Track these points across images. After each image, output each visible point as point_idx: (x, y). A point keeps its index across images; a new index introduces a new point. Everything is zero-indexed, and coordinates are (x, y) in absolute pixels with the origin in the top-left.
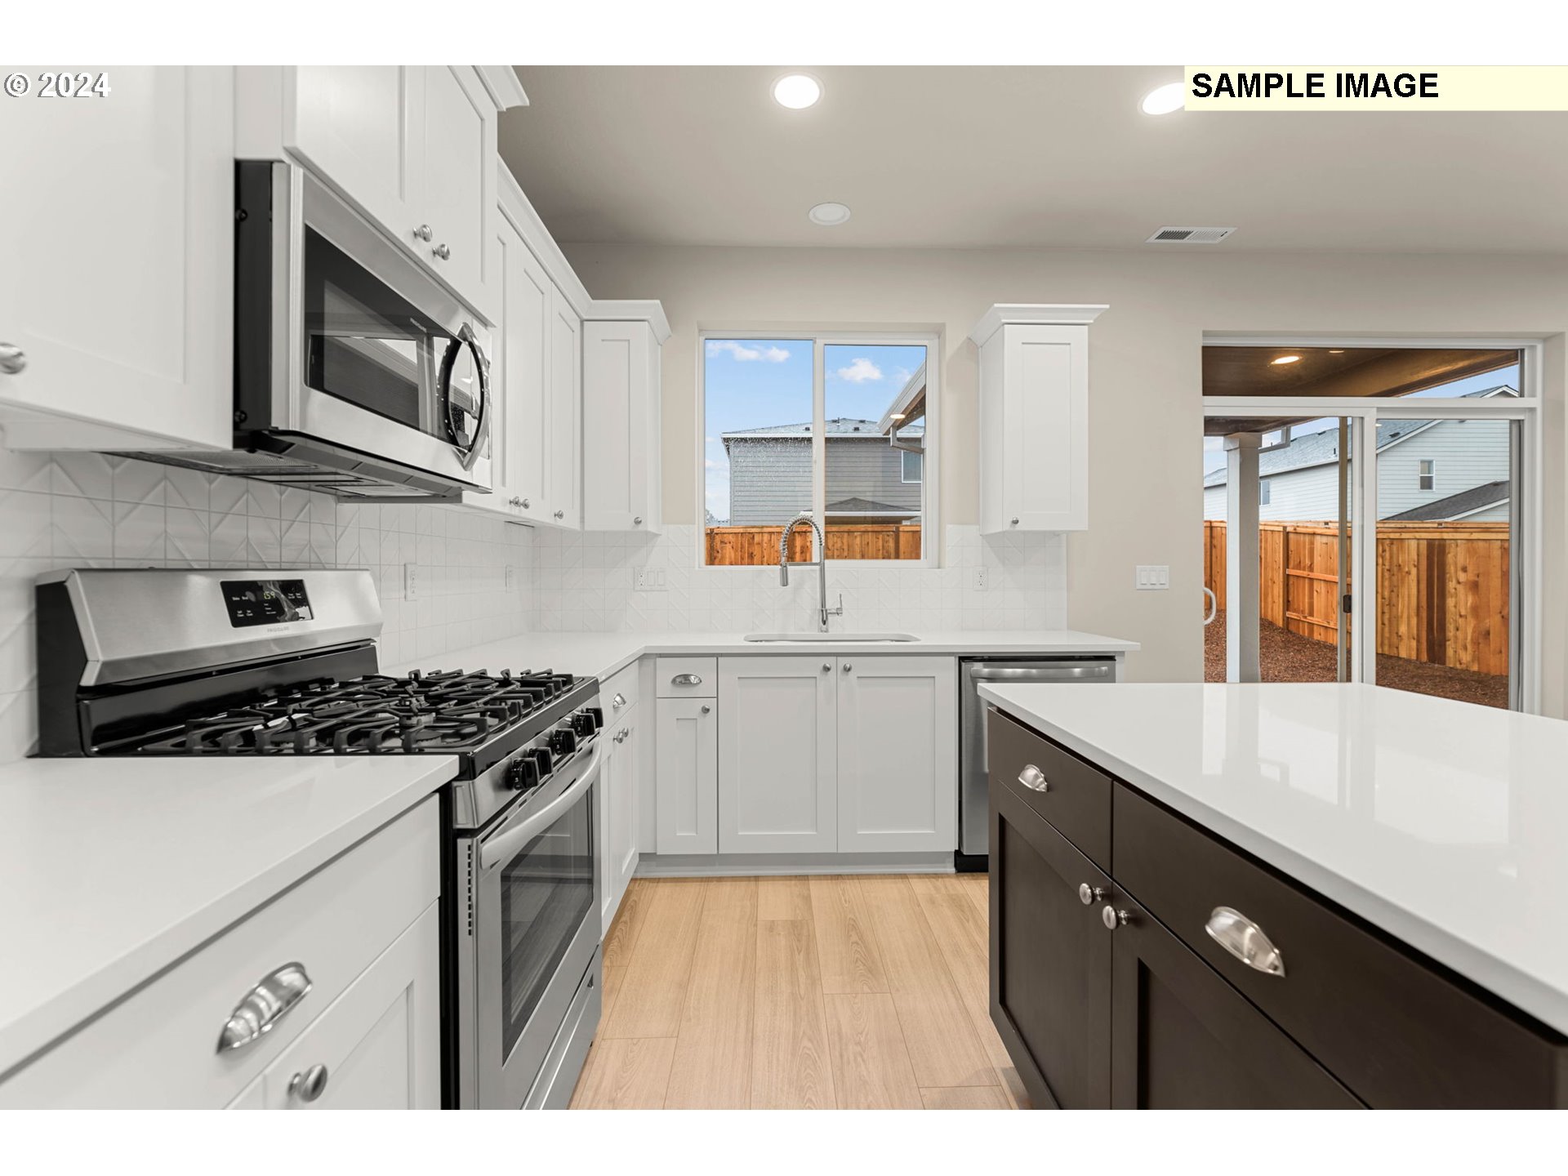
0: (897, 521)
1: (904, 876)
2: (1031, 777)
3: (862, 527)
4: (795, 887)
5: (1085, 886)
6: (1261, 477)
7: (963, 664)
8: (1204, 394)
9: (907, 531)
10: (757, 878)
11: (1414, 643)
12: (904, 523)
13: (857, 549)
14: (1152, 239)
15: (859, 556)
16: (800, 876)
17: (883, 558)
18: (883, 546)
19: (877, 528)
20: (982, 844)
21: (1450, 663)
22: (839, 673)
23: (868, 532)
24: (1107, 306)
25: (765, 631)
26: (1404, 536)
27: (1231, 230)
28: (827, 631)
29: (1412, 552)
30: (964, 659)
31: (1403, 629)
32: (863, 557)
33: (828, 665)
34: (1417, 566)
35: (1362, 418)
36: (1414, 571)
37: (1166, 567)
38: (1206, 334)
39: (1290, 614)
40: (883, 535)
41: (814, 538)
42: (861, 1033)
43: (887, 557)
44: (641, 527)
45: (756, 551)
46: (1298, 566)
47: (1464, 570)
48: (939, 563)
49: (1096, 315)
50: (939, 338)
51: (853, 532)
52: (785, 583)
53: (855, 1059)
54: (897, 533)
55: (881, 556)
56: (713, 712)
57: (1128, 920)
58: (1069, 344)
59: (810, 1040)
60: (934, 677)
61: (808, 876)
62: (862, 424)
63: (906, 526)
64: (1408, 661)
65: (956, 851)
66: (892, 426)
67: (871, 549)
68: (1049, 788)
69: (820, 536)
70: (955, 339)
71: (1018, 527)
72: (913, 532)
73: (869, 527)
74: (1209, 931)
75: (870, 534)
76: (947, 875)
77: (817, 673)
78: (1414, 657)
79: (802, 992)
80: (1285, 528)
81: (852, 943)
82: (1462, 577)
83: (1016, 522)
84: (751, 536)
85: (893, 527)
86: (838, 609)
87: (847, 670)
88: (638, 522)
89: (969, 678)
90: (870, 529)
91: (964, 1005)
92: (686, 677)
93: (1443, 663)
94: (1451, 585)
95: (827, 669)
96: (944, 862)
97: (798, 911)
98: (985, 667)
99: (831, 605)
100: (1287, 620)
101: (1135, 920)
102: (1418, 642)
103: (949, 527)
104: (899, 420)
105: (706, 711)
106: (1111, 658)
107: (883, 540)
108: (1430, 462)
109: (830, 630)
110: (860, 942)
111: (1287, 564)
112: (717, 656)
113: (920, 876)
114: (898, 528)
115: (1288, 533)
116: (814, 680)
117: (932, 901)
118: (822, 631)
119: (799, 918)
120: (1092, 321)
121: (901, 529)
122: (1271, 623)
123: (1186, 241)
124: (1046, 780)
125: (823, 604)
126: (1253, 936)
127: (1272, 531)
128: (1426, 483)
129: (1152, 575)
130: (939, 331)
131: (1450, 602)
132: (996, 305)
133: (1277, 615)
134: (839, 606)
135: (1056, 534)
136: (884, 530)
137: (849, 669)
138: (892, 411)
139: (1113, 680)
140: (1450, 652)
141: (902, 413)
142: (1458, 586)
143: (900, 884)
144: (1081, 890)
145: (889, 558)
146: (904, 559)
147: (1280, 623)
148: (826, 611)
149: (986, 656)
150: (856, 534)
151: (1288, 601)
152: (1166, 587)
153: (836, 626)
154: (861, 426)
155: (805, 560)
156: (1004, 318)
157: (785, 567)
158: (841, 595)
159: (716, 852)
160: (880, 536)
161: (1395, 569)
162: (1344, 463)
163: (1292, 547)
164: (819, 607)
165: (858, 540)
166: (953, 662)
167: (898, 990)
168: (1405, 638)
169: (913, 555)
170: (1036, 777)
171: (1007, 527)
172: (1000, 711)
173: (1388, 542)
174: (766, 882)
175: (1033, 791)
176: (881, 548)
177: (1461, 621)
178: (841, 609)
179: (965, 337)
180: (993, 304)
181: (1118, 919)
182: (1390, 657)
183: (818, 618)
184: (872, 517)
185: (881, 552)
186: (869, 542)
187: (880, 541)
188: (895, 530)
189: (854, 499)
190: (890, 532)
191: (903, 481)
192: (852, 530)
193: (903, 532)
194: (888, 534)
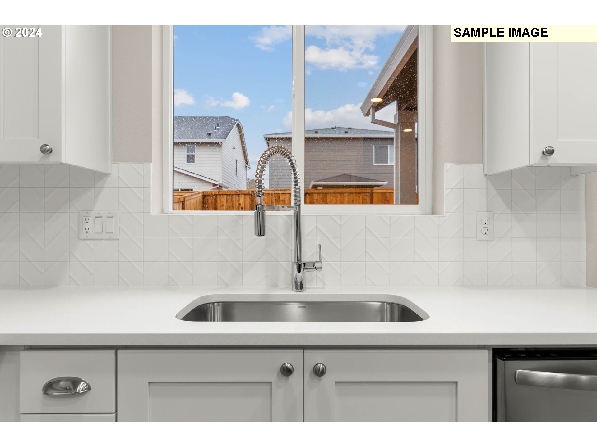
0: (372, 187)
3: (348, 190)
7: (500, 363)
9: (379, 193)
12: (376, 188)
19: (358, 190)
23: (352, 193)
30: (501, 355)
40: (363, 195)
44: (52, 159)
51: (344, 193)
52: (261, 231)
60: (456, 382)
66: (372, 107)
71: (553, 160)
72: (382, 193)
73: (353, 190)
75: (354, 194)
77: (273, 376)
83: (550, 152)
84: (278, 196)
85: (369, 190)
87: (319, 373)
88: (46, 151)
90: (354, 192)
92: (75, 382)
95: (287, 372)
107: (363, 198)
112: (116, 348)
114: (372, 191)
116: (268, 386)
121: (374, 191)
136: (364, 192)
137: (323, 369)
138: (370, 96)
141: (378, 97)
148: (303, 264)
150: (345, 194)
154: (349, 131)
160: (361, 196)
164: (295, 259)
166: (486, 357)
171: (536, 159)
186: (354, 200)
187: (361, 198)
188: (370, 192)
189: (345, 174)
190: (367, 193)
191: (374, 164)
192: (343, 192)
193: (376, 193)
194: (366, 194)
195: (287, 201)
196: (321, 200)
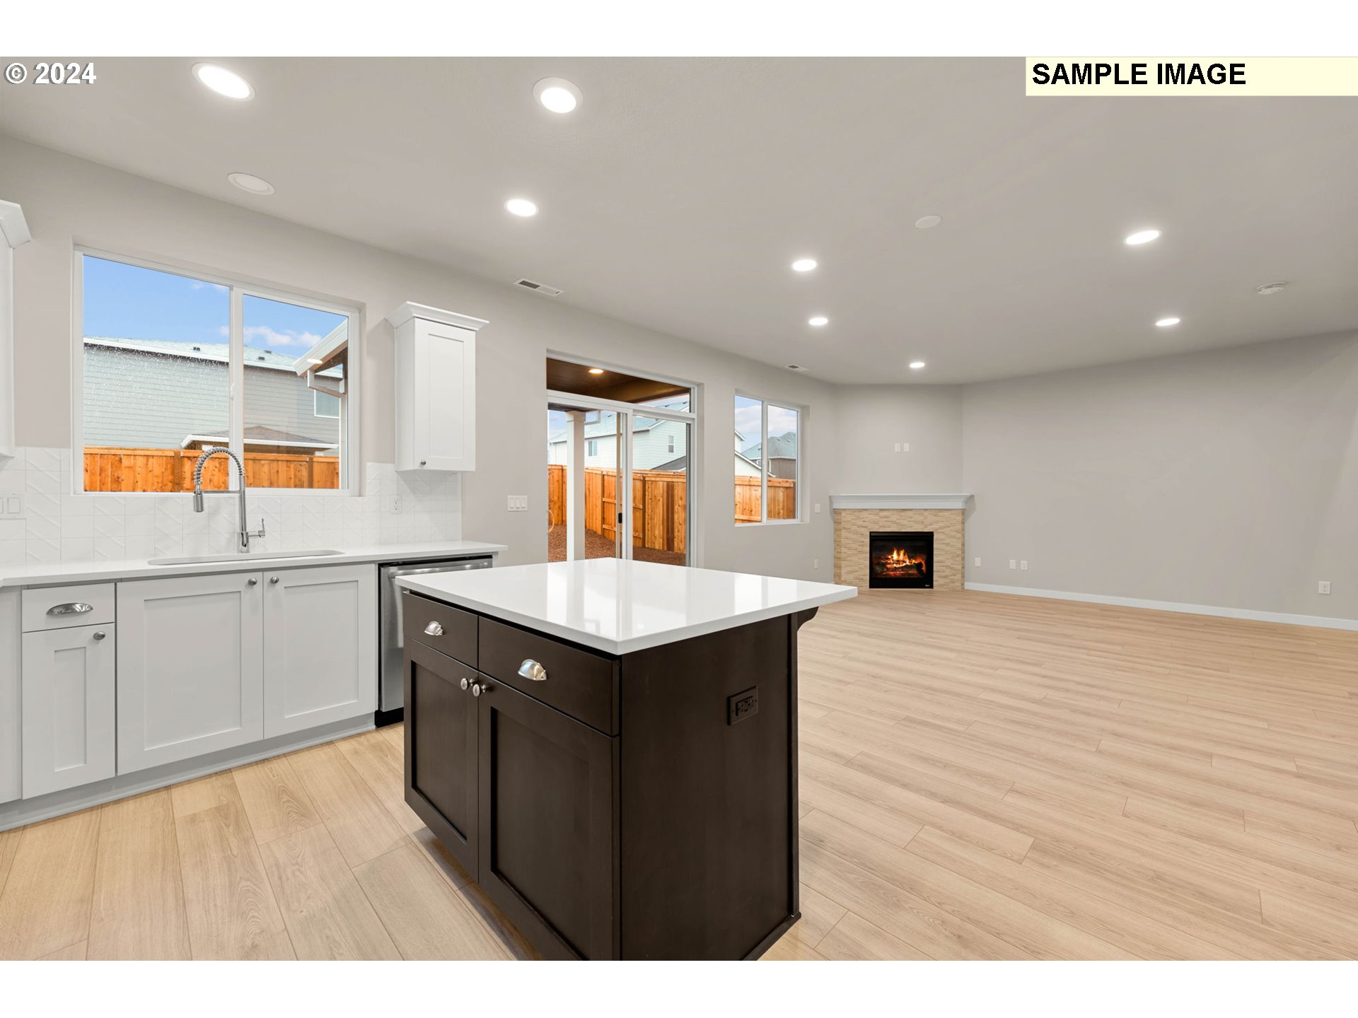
0: (310, 451)
1: (331, 743)
2: (433, 628)
4: (217, 782)
5: (464, 679)
6: (586, 439)
7: (382, 569)
8: (548, 388)
9: (322, 462)
10: (168, 788)
11: (661, 540)
12: (317, 454)
13: (265, 476)
14: (517, 283)
15: (266, 483)
16: (220, 772)
17: (295, 486)
18: (295, 475)
19: (287, 457)
20: (398, 700)
21: (676, 551)
22: (266, 585)
23: (280, 460)
24: (488, 322)
25: (170, 555)
26: (658, 479)
27: (561, 292)
28: (248, 551)
29: (659, 490)
30: (382, 565)
31: (657, 533)
32: (271, 485)
33: (254, 580)
34: (662, 497)
35: (626, 414)
36: (661, 500)
37: (526, 497)
38: (548, 351)
39: (604, 526)
40: (295, 465)
41: (232, 465)
42: (298, 857)
43: (299, 485)
45: (124, 474)
46: (609, 496)
47: (681, 499)
48: (360, 492)
49: (481, 326)
50: (360, 312)
52: (199, 507)
53: (294, 874)
54: (311, 462)
55: (292, 484)
56: (109, 639)
57: (486, 689)
58: (462, 342)
59: (247, 880)
60: (357, 581)
61: (230, 769)
62: (268, 354)
63: (320, 457)
64: (659, 551)
65: (376, 711)
66: (311, 367)
67: (283, 476)
68: (444, 633)
69: (239, 467)
70: (374, 318)
71: (426, 467)
72: (328, 463)
73: (278, 456)
74: (520, 673)
76: (369, 732)
77: (242, 587)
78: (661, 549)
79: (235, 853)
80: (602, 472)
81: (284, 803)
82: (681, 503)
83: (424, 463)
84: (117, 458)
85: (305, 457)
86: (259, 532)
87: (274, 582)
89: (387, 578)
91: (386, 809)
92: (69, 606)
93: (673, 550)
94: (676, 507)
95: (252, 583)
96: (365, 723)
97: (222, 798)
98: (399, 570)
99: (252, 527)
100: (603, 530)
101: (490, 689)
102: (663, 540)
103: (369, 464)
104: (317, 365)
105: (99, 637)
106: (490, 557)
107: (295, 469)
108: (673, 437)
109: (251, 550)
110: (291, 800)
111: (603, 496)
112: (116, 581)
113: (344, 739)
114: (311, 459)
115: (604, 475)
116: (238, 594)
117: (356, 752)
118: (242, 552)
119: (225, 803)
120: (478, 329)
121: (315, 460)
122: (595, 533)
123: (536, 290)
124: (442, 628)
125: (243, 527)
126: (538, 669)
127: (596, 474)
128: (671, 450)
129: (517, 502)
130: (360, 308)
131: (676, 516)
132: (408, 302)
133: (597, 526)
134: (261, 529)
135: (454, 473)
136: (297, 459)
137: (276, 581)
139: (491, 567)
140: (676, 544)
141: (318, 359)
142: (679, 508)
143: (327, 749)
144: (462, 684)
145: (302, 486)
146: (318, 488)
147: (599, 532)
148: (247, 533)
149: (401, 562)
150: (263, 462)
151: (604, 518)
152: (526, 509)
153: (257, 547)
154: (266, 356)
155: (223, 488)
156: (416, 313)
157: (200, 494)
158: (263, 520)
159: (114, 775)
160: (292, 466)
161: (653, 498)
162: (619, 435)
163: (606, 484)
164: (239, 530)
165: (266, 469)
166: (374, 568)
167: (329, 818)
168: (657, 537)
169: (329, 484)
170: (437, 628)
171: (417, 466)
172: (412, 592)
173: (650, 482)
174: (177, 789)
175: (434, 636)
176: (293, 477)
177: (680, 526)
178: (263, 531)
179: (382, 318)
180: (405, 301)
181: (481, 690)
182: (651, 549)
183: (237, 540)
184: (287, 447)
185: (292, 480)
186: (280, 471)
187: (292, 469)
188: (308, 460)
189: (259, 427)
190: (302, 461)
191: (315, 415)
192: (258, 458)
193: (318, 462)
194: (301, 463)
195: (139, 469)
196: (217, 470)
